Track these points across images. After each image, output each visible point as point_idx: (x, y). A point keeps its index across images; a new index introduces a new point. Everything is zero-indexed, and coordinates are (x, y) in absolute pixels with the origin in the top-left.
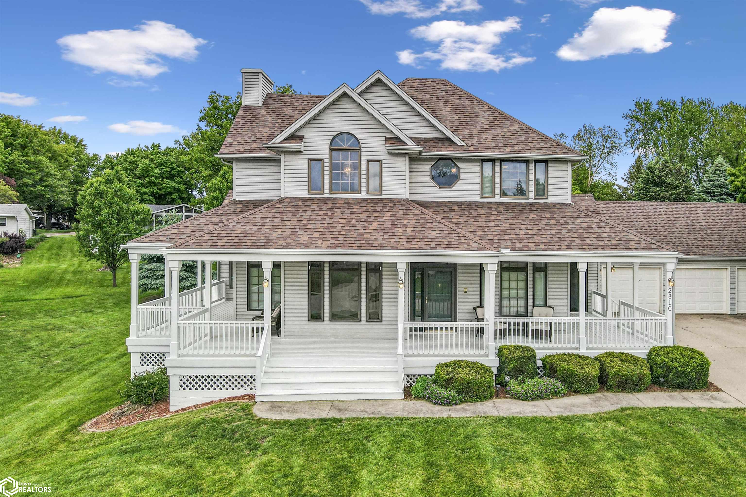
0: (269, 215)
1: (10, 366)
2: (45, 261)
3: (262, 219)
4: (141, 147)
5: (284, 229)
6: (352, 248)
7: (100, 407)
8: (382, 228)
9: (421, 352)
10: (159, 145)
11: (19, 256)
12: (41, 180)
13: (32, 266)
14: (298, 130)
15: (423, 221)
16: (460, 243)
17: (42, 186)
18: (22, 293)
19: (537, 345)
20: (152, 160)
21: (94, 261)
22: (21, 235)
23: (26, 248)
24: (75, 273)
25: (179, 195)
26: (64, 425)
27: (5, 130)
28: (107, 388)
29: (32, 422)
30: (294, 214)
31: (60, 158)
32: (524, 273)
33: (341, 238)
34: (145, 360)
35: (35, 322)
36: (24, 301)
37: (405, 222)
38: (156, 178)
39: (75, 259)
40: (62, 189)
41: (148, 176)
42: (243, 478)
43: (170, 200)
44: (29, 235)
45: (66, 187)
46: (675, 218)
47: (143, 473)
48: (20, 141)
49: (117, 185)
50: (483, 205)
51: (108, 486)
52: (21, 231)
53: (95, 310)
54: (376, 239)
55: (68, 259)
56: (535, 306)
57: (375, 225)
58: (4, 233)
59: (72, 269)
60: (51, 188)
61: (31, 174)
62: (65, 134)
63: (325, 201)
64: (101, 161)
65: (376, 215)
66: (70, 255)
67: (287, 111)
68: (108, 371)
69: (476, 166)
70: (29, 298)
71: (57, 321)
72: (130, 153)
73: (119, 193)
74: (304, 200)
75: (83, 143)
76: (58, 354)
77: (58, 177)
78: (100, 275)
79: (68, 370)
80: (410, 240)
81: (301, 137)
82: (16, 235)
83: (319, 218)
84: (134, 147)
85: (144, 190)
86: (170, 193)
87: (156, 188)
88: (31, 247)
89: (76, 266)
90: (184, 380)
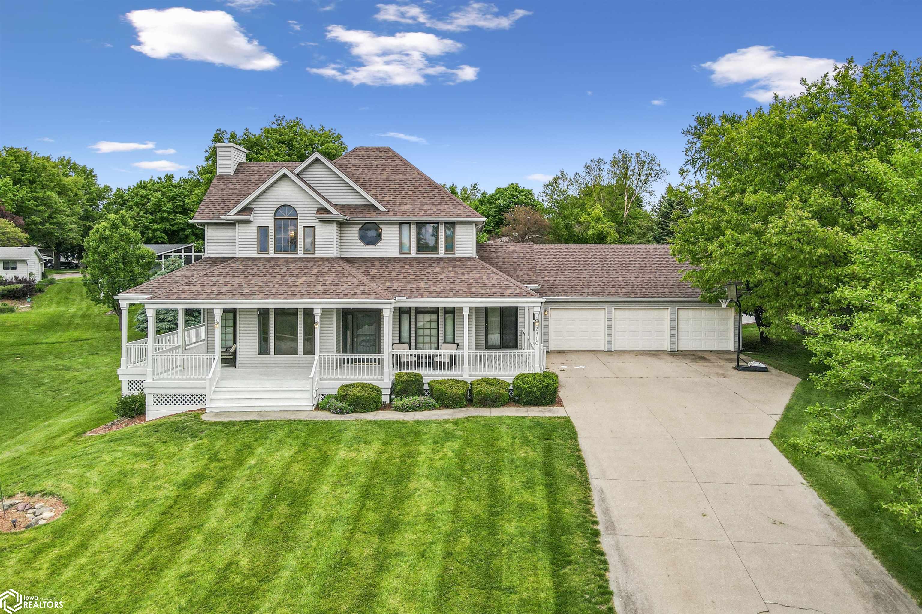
0: (224, 272)
1: (28, 397)
2: (54, 306)
3: (218, 276)
4: (154, 178)
5: (233, 283)
6: (280, 298)
7: (99, 424)
8: (308, 282)
9: (333, 377)
10: (172, 176)
11: (29, 300)
12: (50, 217)
13: (43, 310)
14: (249, 204)
15: (341, 275)
16: (363, 294)
17: (51, 223)
18: (33, 337)
19: (426, 373)
20: (164, 194)
21: (101, 305)
22: (31, 278)
23: (36, 292)
24: (83, 316)
25: (193, 231)
26: (72, 433)
27: (14, 165)
28: (105, 411)
29: (48, 433)
30: (243, 272)
31: (69, 192)
32: (452, 315)
33: (274, 290)
34: (132, 386)
35: (46, 364)
36: (36, 344)
37: (327, 276)
38: (169, 213)
39: (84, 302)
40: (70, 226)
41: (160, 211)
42: (182, 452)
43: (183, 237)
44: (38, 278)
45: (75, 223)
46: (631, 261)
47: (121, 451)
48: (29, 176)
49: (123, 229)
50: (400, 260)
51: (98, 457)
52: (31, 275)
53: (100, 352)
54: (300, 291)
55: (76, 302)
56: (445, 342)
57: (303, 279)
58: (15, 277)
59: (80, 313)
60: (60, 225)
61: (39, 211)
62: (75, 164)
63: (269, 260)
64: (112, 193)
65: (306, 271)
66: (78, 299)
67: (253, 179)
68: (107, 400)
69: (396, 228)
70: (40, 341)
71: (66, 362)
72: (143, 186)
73: (124, 237)
74: (253, 259)
75: (93, 174)
76: (67, 389)
77: (67, 213)
78: (107, 319)
79: (75, 400)
80: (325, 291)
81: (251, 210)
82: (26, 279)
83: (261, 274)
84: (147, 179)
85: (155, 226)
86: (183, 230)
87: (168, 224)
88: (41, 291)
89: (84, 310)
90: (157, 398)
